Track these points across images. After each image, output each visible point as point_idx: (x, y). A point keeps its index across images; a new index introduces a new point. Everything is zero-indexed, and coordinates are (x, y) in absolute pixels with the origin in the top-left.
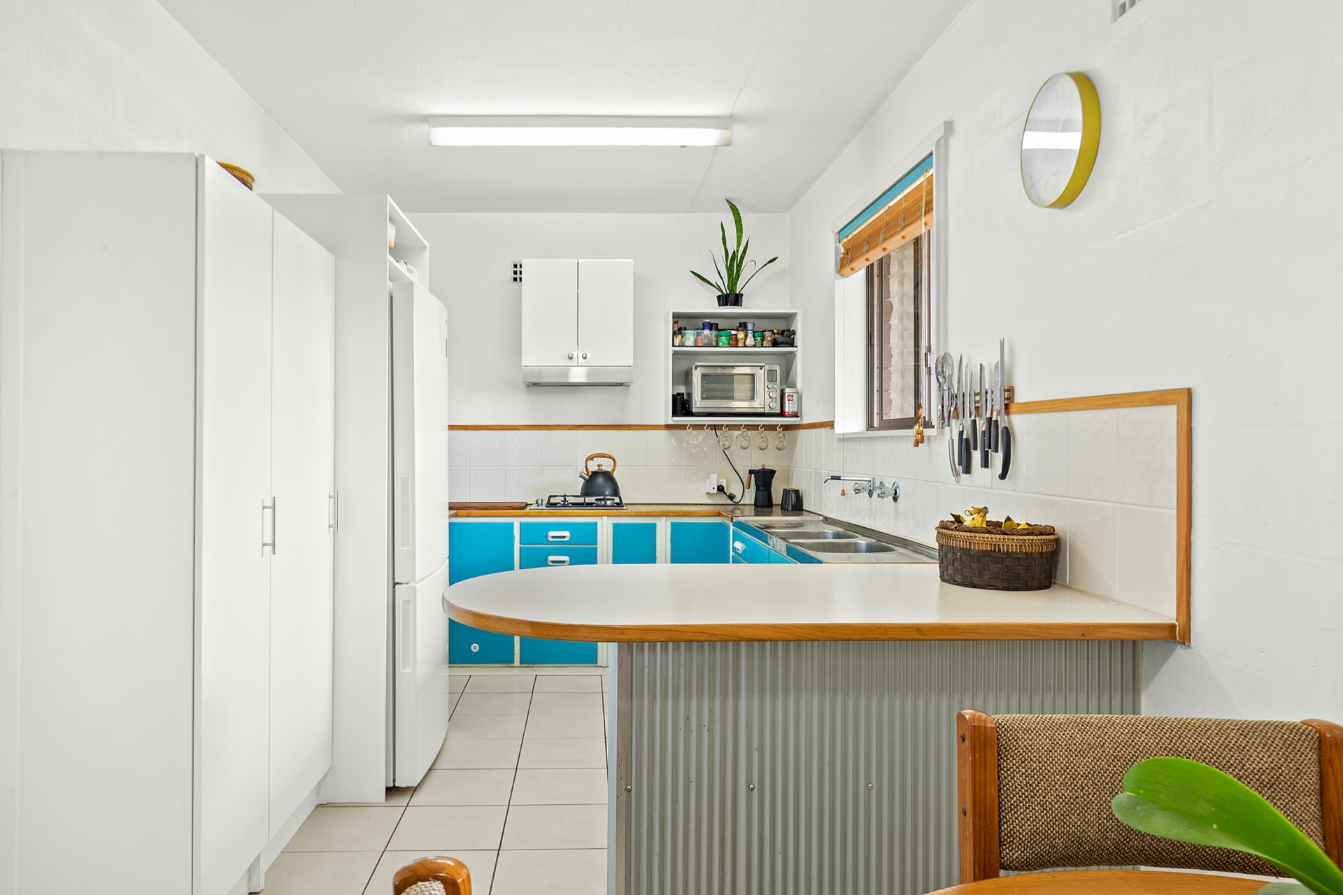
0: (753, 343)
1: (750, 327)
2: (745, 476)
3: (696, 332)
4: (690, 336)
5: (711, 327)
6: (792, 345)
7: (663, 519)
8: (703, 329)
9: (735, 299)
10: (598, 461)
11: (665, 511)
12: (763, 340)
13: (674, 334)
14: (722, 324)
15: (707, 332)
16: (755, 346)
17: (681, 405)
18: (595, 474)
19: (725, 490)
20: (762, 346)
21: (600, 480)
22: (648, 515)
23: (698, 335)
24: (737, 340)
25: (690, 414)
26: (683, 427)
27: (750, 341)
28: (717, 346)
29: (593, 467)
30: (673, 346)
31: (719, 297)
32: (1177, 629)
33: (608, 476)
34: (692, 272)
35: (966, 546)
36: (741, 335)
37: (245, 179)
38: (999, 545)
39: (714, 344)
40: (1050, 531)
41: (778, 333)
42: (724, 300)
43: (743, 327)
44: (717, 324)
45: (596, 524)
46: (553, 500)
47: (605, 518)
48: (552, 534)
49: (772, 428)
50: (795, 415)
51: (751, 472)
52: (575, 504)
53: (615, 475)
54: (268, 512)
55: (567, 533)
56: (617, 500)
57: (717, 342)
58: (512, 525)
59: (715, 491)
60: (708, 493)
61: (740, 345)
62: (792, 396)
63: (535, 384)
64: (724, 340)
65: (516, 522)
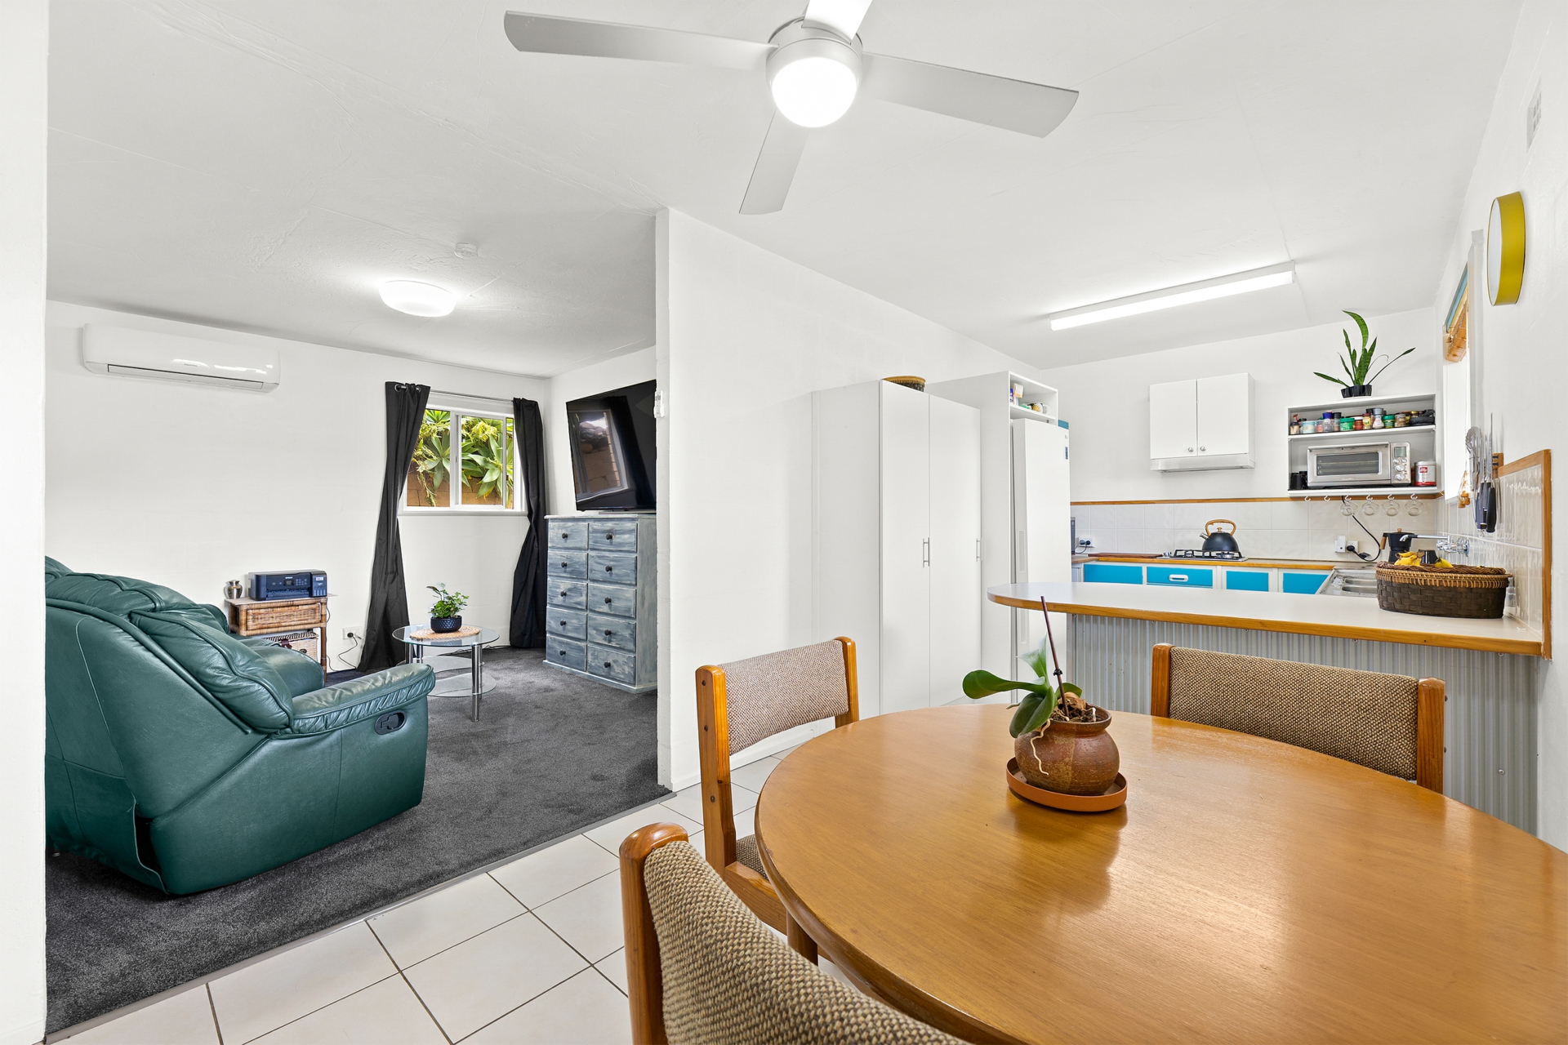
0: (1382, 425)
1: (1377, 412)
2: (1380, 539)
3: (1316, 422)
4: (1308, 427)
5: (1332, 416)
6: (1433, 423)
7: (1275, 570)
8: (1324, 418)
9: (1364, 390)
10: (1217, 525)
11: (1277, 564)
12: (1394, 422)
13: (1291, 425)
14: (1345, 412)
15: (1327, 421)
16: (1384, 427)
17: (1298, 481)
18: (1214, 535)
19: (1356, 550)
20: (1394, 427)
21: (1219, 540)
22: (1260, 566)
23: (1318, 424)
24: (1362, 424)
25: (1306, 488)
26: (1301, 498)
27: (1378, 423)
28: (1339, 431)
29: (1213, 529)
30: (1290, 434)
31: (1343, 391)
32: (1542, 647)
33: (1228, 538)
34: (1316, 373)
35: (1389, 579)
36: (1366, 420)
37: (914, 384)
38: (1417, 580)
39: (1336, 429)
40: (1499, 572)
41: (1415, 414)
42: (1348, 392)
43: (1370, 412)
44: (1340, 413)
45: (1211, 571)
46: (1179, 553)
47: (1219, 568)
48: (1172, 576)
49: (1407, 497)
50: (1433, 484)
51: (1385, 535)
52: (1197, 557)
53: (1234, 536)
54: (926, 545)
55: (1186, 577)
56: (1237, 555)
57: (1339, 427)
58: (1141, 568)
59: (1344, 550)
60: (1336, 552)
61: (1366, 428)
62: (1426, 468)
63: (1165, 471)
64: (1345, 425)
65: (1144, 567)
